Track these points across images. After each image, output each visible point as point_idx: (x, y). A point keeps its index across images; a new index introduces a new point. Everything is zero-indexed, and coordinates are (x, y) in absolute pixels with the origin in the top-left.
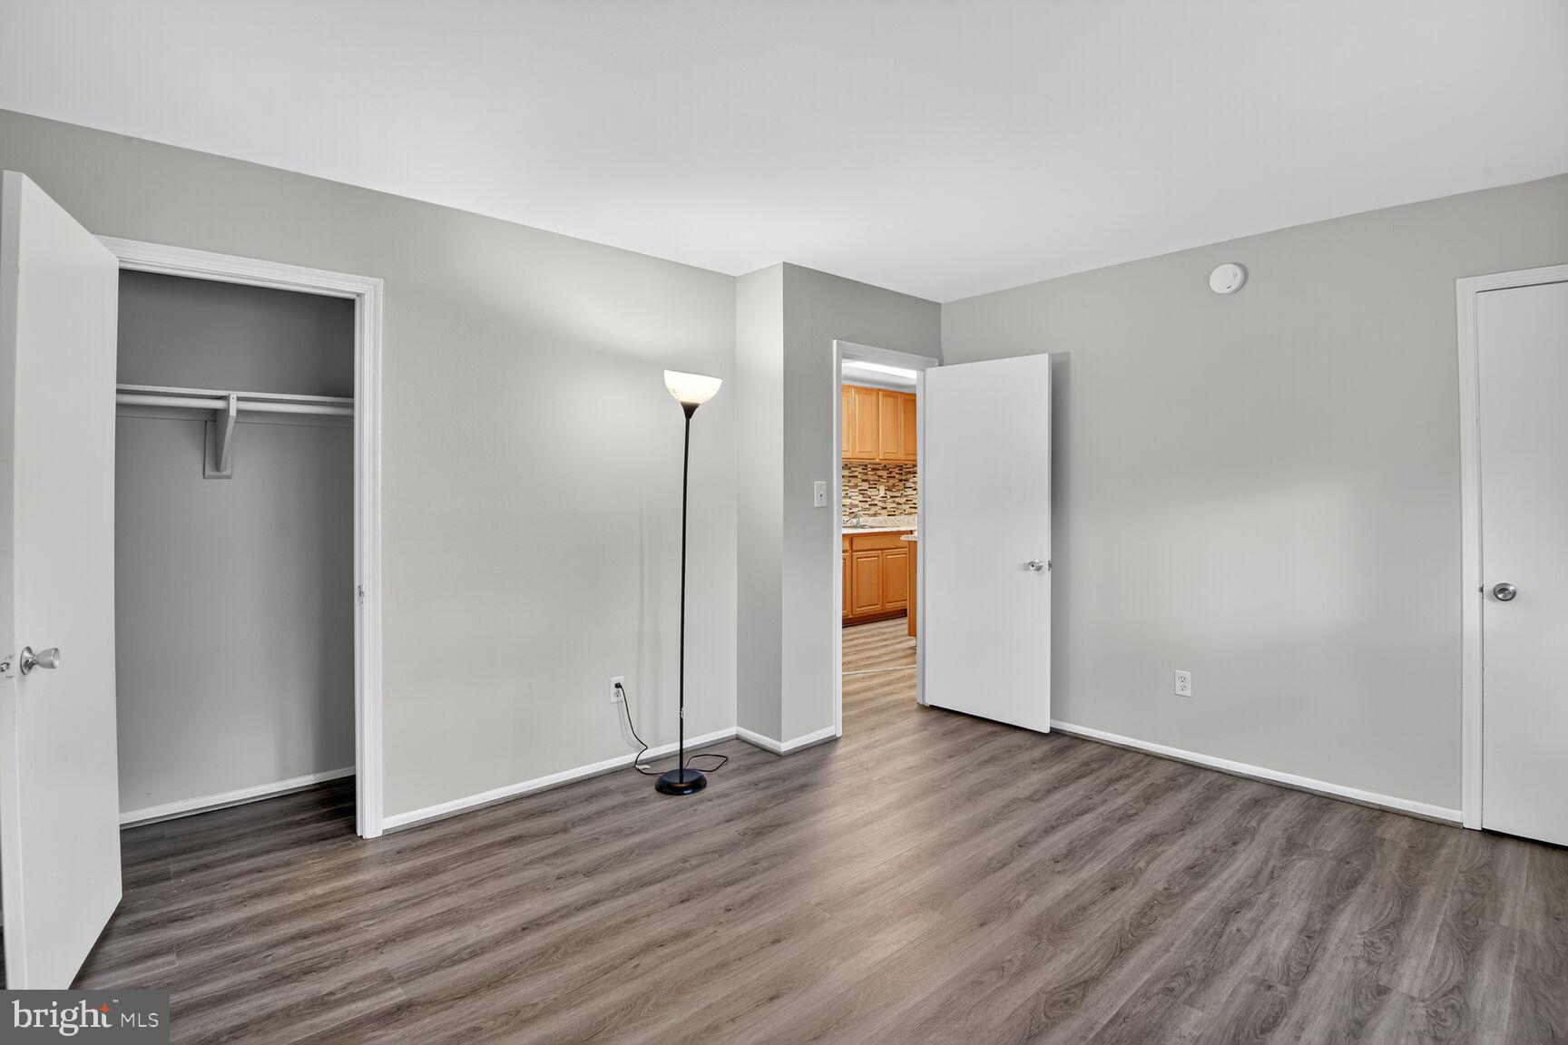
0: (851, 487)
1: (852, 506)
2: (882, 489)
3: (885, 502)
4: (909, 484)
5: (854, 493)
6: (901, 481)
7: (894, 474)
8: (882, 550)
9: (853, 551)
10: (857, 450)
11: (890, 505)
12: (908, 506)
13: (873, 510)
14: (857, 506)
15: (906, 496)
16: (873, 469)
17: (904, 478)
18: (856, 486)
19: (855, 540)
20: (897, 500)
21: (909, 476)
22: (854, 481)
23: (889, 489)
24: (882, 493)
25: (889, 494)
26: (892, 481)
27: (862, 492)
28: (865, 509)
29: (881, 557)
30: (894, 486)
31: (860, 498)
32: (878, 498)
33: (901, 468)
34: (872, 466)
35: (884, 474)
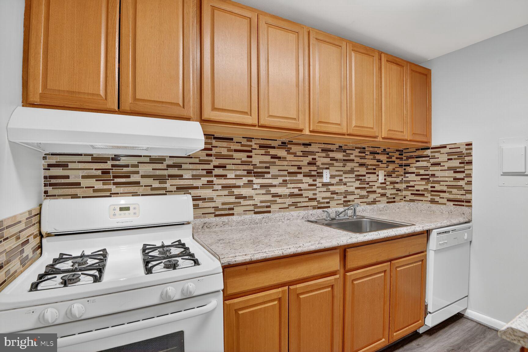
0: (345, 172)
1: (347, 193)
2: (381, 174)
3: (384, 188)
4: (409, 169)
5: (349, 178)
6: (401, 166)
7: (394, 159)
8: (390, 261)
9: (346, 271)
10: (354, 124)
11: (389, 192)
12: (410, 192)
13: (372, 197)
14: (353, 193)
15: (408, 182)
16: (372, 153)
17: (404, 162)
18: (352, 171)
19: (350, 253)
20: (397, 186)
21: (410, 161)
22: (349, 166)
23: (390, 176)
24: (381, 179)
25: (389, 179)
26: (391, 167)
27: (359, 178)
28: (362, 197)
29: (388, 272)
30: (394, 171)
31: (357, 184)
32: (377, 184)
33: (401, 152)
34: (371, 149)
35: (383, 158)
